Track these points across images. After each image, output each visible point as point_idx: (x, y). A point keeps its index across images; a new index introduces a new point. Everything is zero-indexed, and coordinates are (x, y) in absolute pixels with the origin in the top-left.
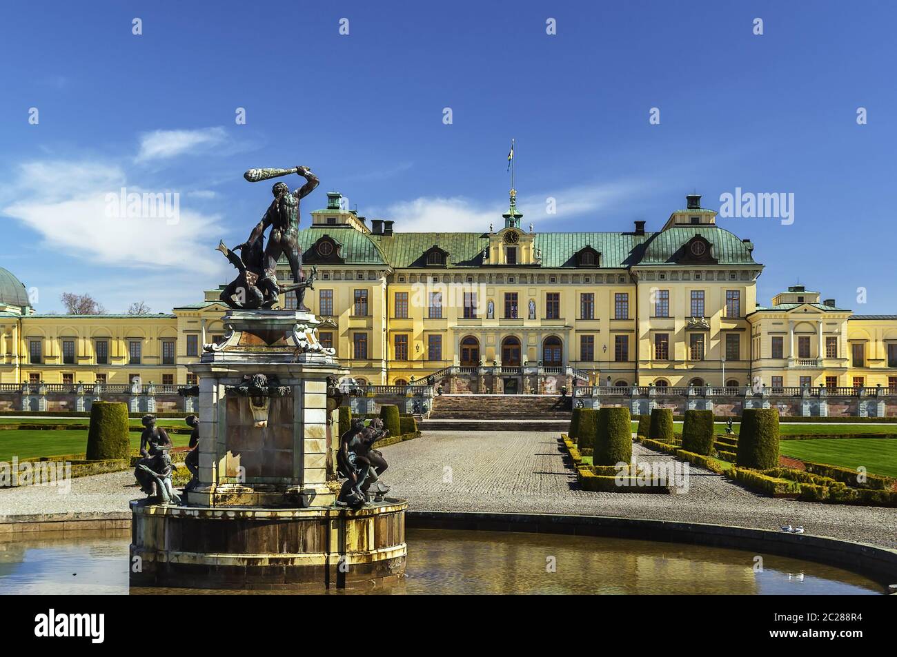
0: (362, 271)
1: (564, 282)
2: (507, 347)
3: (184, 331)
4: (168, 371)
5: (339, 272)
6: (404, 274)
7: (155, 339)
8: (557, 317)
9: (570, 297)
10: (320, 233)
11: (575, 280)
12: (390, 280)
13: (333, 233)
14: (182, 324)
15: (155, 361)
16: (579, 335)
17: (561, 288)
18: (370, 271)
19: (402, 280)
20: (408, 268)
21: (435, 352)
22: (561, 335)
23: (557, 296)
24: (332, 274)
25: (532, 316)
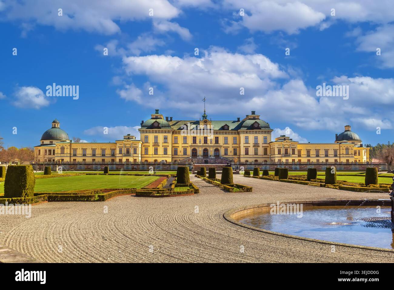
0: (166, 131)
1: (220, 134)
2: (204, 151)
3: (118, 147)
4: (113, 158)
5: (160, 131)
6: (177, 132)
7: (109, 149)
8: (218, 143)
9: (221, 138)
10: (154, 120)
11: (223, 133)
12: (173, 133)
13: (158, 120)
14: (118, 145)
15: (109, 155)
16: (224, 148)
17: (219, 135)
18: (168, 131)
19: (176, 133)
20: (177, 130)
21: (185, 153)
22: (219, 148)
23: (218, 138)
24: (158, 131)
25: (211, 143)
